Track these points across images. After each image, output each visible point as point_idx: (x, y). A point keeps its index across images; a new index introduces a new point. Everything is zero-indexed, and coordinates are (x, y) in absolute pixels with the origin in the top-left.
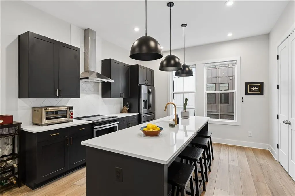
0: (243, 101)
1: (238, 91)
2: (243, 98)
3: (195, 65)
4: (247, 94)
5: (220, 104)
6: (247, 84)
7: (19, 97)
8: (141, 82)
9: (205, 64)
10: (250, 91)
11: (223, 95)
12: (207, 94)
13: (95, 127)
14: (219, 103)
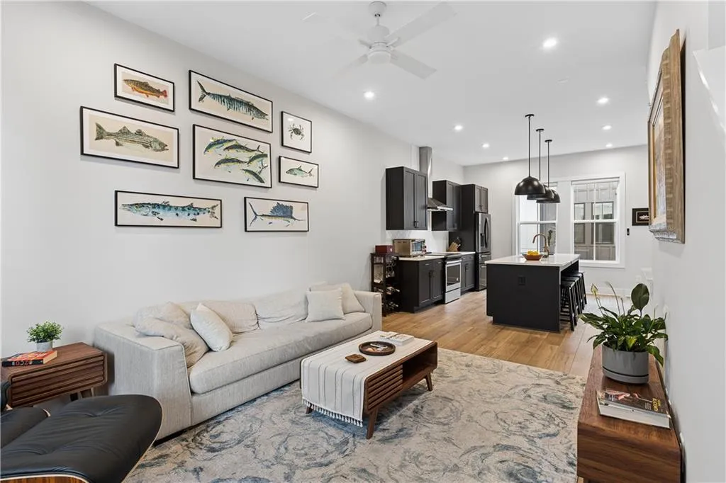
0: (628, 235)
1: (622, 220)
2: (628, 230)
3: (557, 183)
4: (634, 224)
5: (595, 245)
6: (634, 210)
7: (387, 229)
8: (477, 209)
9: (572, 181)
10: (639, 220)
11: (600, 226)
12: (575, 224)
13: (448, 263)
14: (592, 243)
